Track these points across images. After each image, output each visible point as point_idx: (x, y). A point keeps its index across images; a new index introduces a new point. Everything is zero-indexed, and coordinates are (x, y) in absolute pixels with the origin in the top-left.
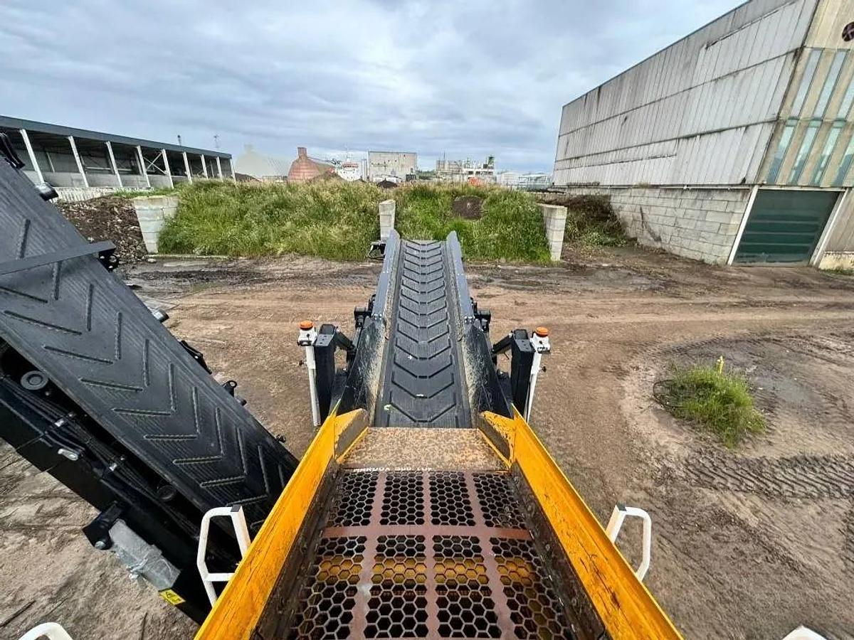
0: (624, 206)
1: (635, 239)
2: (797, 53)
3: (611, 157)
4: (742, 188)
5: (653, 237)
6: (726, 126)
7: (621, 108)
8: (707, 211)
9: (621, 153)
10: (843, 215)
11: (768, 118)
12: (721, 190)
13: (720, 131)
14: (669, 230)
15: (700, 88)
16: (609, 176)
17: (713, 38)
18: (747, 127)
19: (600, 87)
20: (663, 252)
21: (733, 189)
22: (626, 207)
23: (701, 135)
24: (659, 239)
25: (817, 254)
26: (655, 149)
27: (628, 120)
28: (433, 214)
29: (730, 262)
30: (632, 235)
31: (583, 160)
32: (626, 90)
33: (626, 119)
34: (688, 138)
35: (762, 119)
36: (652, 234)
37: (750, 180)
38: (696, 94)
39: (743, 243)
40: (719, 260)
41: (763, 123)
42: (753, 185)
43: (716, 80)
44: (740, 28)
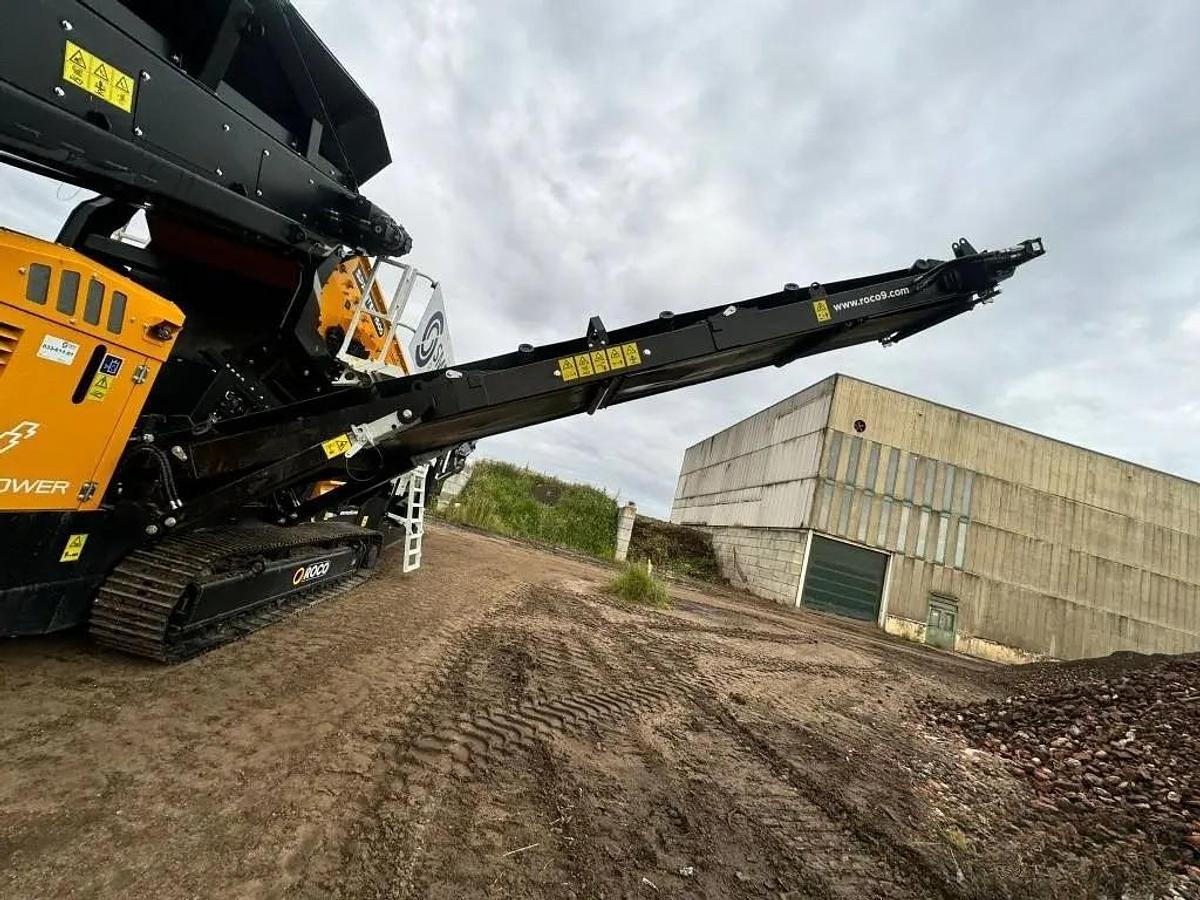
0: (722, 544)
1: (729, 580)
2: (825, 431)
3: (717, 498)
4: (800, 531)
5: (742, 577)
6: (790, 478)
7: (727, 456)
8: (778, 550)
9: (724, 496)
10: (894, 578)
11: (813, 475)
12: (787, 530)
13: (787, 482)
14: (753, 569)
16: (715, 516)
17: (782, 413)
18: (802, 480)
19: (713, 437)
20: (747, 592)
21: (795, 530)
22: (724, 547)
23: (776, 484)
24: (745, 580)
25: (882, 615)
26: (747, 493)
27: (731, 467)
28: (507, 489)
29: (798, 604)
30: (726, 576)
31: (697, 501)
32: (731, 442)
33: (729, 466)
34: (769, 485)
35: (809, 475)
36: (741, 573)
37: (806, 524)
38: (774, 449)
40: (787, 602)
41: (810, 478)
42: (808, 529)
43: (785, 442)
44: (796, 409)
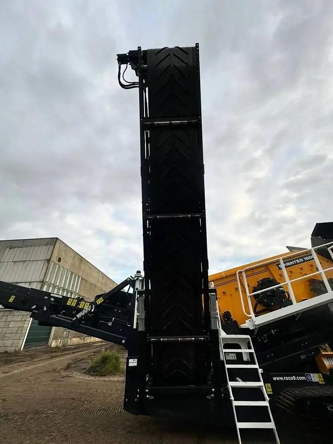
2: (49, 261)
8: (10, 322)
11: (40, 280)
15: (5, 264)
17: (13, 246)
18: (30, 282)
25: (50, 340)
29: (22, 349)
35: (37, 280)
38: (3, 265)
39: (28, 337)
40: (17, 349)
41: (37, 282)
43: (15, 262)
